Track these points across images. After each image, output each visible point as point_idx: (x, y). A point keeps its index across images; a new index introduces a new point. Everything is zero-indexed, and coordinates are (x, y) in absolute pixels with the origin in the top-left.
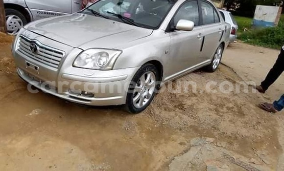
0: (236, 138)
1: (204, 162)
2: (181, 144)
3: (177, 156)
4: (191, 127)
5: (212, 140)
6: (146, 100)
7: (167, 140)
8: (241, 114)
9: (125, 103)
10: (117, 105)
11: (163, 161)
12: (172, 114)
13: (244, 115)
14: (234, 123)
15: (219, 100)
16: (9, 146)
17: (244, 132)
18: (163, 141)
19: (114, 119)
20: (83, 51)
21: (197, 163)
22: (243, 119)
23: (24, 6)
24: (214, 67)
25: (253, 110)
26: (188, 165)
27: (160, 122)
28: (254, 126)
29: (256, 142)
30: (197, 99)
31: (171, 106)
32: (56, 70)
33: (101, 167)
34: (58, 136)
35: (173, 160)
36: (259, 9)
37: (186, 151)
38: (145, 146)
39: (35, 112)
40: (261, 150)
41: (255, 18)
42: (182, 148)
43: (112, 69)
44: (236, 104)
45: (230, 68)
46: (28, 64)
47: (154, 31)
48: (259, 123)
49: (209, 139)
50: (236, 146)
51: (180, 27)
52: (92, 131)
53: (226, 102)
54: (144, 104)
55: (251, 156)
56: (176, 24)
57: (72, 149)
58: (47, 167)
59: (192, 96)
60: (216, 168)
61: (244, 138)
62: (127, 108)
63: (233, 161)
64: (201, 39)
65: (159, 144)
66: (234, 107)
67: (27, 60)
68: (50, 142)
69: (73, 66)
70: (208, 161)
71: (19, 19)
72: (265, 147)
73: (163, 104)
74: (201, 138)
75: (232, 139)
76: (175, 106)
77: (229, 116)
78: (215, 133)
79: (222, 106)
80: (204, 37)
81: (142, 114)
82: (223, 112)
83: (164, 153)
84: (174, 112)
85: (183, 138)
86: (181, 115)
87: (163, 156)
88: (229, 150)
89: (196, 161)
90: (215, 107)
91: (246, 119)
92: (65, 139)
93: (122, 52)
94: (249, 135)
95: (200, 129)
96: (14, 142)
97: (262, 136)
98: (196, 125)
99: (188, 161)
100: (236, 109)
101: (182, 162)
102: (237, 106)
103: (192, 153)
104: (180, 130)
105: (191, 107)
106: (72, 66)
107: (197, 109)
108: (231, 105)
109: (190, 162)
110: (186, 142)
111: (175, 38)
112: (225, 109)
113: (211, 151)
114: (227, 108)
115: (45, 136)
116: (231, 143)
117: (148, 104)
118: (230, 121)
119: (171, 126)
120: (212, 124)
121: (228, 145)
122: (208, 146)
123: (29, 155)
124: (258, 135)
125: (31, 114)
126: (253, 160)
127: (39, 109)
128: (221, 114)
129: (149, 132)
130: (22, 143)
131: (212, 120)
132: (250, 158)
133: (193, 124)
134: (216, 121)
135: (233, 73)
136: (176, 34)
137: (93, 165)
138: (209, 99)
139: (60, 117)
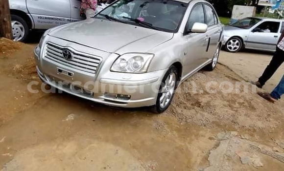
0: (255, 131)
1: (236, 154)
2: (210, 138)
3: (211, 150)
4: (213, 122)
5: (235, 133)
6: (168, 100)
7: (197, 136)
8: (253, 108)
9: (155, 104)
10: (149, 106)
11: (201, 156)
12: (193, 111)
13: (255, 109)
14: (249, 117)
15: (230, 96)
16: (58, 152)
17: (260, 124)
18: (193, 137)
19: (142, 120)
20: (120, 56)
21: (231, 155)
22: (255, 113)
23: (26, 11)
24: (213, 65)
25: (260, 104)
26: (224, 157)
27: (184, 120)
28: (266, 118)
29: (272, 133)
30: (210, 97)
31: (189, 105)
32: (94, 75)
33: (149, 165)
34: (98, 138)
35: (210, 154)
36: (236, 9)
37: (217, 145)
38: (180, 143)
39: (71, 117)
40: (279, 139)
41: (233, 17)
42: (213, 143)
43: (146, 72)
44: (245, 100)
45: (225, 66)
46: (60, 71)
47: (175, 34)
48: (269, 115)
49: (233, 133)
50: (257, 137)
51: (194, 30)
52: (127, 132)
53: (236, 98)
54: (166, 103)
55: (273, 145)
56: (192, 27)
57: (117, 150)
58: (102, 169)
59: (205, 94)
60: (248, 158)
61: (261, 130)
62: (156, 109)
63: (259, 150)
64: (207, 40)
65: (192, 140)
66: (245, 102)
67: (58, 67)
68: (95, 145)
69: (111, 71)
70: (239, 152)
71: (21, 25)
72: (281, 137)
73: (181, 103)
74: (225, 132)
75: (252, 131)
76: (192, 105)
77: (243, 111)
78: (236, 127)
79: (234, 102)
80: (210, 38)
81: (165, 113)
82: (237, 108)
83: (200, 148)
84: (194, 110)
85: (210, 133)
86: (202, 112)
87: (199, 151)
88: (253, 141)
89: (229, 153)
90: (228, 103)
91: (258, 112)
92: (107, 141)
93: (154, 55)
94: (264, 127)
95: (222, 124)
96: (60, 147)
97: (275, 127)
98: (218, 120)
99: (223, 154)
100: (246, 104)
101: (218, 155)
102: (247, 101)
103: (224, 146)
104: (205, 126)
105: (208, 104)
106: (109, 71)
107: (214, 106)
108: (242, 101)
109: (225, 154)
110: (214, 137)
111: (190, 40)
112: (237, 105)
113: (238, 143)
114: (239, 103)
115: (87, 139)
116: (252, 135)
117: (169, 103)
118: (246, 115)
119: (195, 123)
120: (231, 119)
121: (250, 137)
122: (235, 139)
123: (80, 158)
124: (272, 126)
125: (67, 120)
126: (275, 149)
127: (73, 114)
128: (235, 109)
129: (178, 130)
130: (69, 148)
131: (230, 116)
132: (273, 147)
133: (215, 120)
134: (233, 116)
135: (229, 71)
136: (191, 37)
137: (142, 163)
138: (220, 96)
139: (94, 121)
